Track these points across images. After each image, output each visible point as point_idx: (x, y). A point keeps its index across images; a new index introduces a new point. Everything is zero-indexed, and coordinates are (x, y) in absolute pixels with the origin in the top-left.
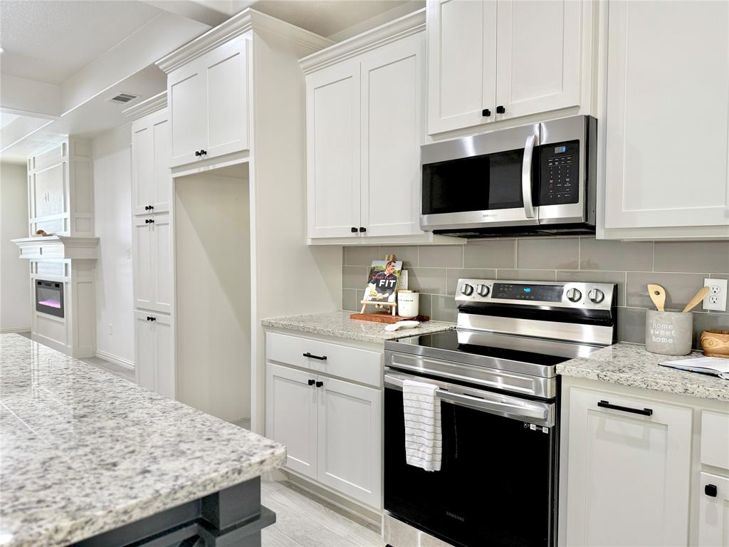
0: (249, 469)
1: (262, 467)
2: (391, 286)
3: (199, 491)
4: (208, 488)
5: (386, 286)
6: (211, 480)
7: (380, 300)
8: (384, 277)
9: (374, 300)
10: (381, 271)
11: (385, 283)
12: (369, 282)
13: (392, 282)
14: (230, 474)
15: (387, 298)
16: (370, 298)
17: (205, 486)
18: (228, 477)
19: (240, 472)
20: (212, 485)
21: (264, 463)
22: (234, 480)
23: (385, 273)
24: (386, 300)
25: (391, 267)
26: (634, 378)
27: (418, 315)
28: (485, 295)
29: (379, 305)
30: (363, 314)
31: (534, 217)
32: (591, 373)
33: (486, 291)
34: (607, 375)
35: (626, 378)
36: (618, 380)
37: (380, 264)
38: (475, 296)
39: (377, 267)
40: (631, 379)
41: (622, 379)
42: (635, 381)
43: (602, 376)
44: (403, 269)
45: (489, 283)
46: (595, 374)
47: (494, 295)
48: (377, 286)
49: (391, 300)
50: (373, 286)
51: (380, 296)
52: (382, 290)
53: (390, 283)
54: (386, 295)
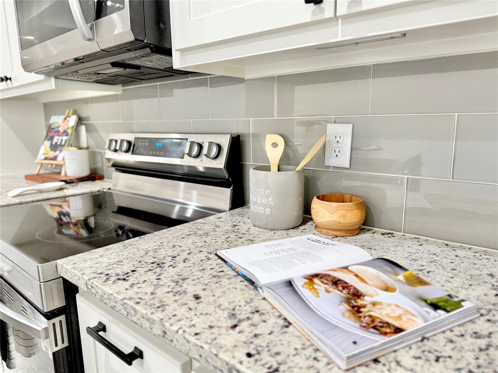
2: (63, 143)
5: (59, 143)
7: (51, 159)
8: (58, 133)
9: (46, 159)
10: (57, 127)
11: (58, 139)
12: (44, 140)
13: (65, 138)
15: (57, 156)
16: (43, 157)
23: (60, 129)
24: (55, 158)
25: (66, 123)
26: (115, 298)
27: (91, 174)
28: (127, 151)
29: (52, 165)
30: (37, 174)
31: (92, 38)
32: (81, 280)
33: (125, 145)
34: (94, 286)
35: (109, 296)
36: (102, 296)
37: (57, 120)
38: (120, 153)
39: (55, 123)
40: (112, 298)
41: (105, 296)
42: (116, 303)
43: (90, 287)
44: (82, 124)
45: (131, 137)
46: (84, 282)
47: (134, 151)
48: (51, 144)
49: (60, 158)
50: (47, 143)
51: (52, 154)
52: (55, 147)
53: (62, 140)
54: (58, 152)
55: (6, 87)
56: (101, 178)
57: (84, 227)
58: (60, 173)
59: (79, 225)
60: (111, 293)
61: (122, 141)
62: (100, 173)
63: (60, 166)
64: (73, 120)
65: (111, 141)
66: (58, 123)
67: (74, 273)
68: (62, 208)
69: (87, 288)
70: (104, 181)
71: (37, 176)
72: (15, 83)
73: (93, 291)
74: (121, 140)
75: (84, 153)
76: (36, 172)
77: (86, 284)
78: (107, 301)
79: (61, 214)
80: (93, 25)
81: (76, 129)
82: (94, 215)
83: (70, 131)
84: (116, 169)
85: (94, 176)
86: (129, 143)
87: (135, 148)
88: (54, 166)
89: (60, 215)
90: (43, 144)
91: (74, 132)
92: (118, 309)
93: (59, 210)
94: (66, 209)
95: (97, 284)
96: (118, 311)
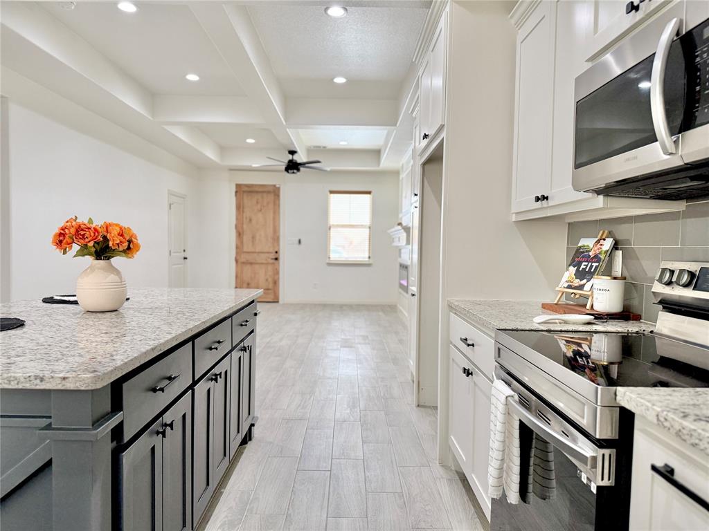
0: (51, 380)
1: (64, 382)
2: (592, 270)
3: (4, 383)
4: (12, 383)
5: (587, 270)
6: (16, 378)
7: (576, 288)
8: (588, 259)
9: (569, 287)
10: (587, 251)
11: (587, 266)
12: (570, 266)
13: (595, 264)
14: (32, 378)
15: (584, 285)
16: (566, 285)
17: (10, 381)
18: (30, 381)
19: (42, 380)
20: (16, 382)
21: (67, 380)
22: (37, 385)
23: (591, 254)
24: (581, 287)
25: (598, 246)
26: (699, 434)
27: (623, 311)
28: (686, 286)
29: (575, 294)
30: (556, 304)
31: (674, 152)
32: (651, 410)
33: (685, 278)
34: (668, 419)
35: (690, 431)
36: (680, 431)
37: (588, 242)
38: (675, 286)
39: (584, 246)
40: (695, 434)
41: (685, 432)
42: (701, 440)
43: (662, 419)
44: (617, 249)
45: (695, 267)
46: (654, 414)
47: (698, 285)
48: (578, 270)
49: (587, 288)
50: (573, 270)
51: (577, 282)
52: (581, 275)
53: (592, 266)
54: (585, 281)
55: (540, 207)
56: (637, 318)
57: (604, 377)
58: (585, 306)
59: (598, 372)
60: (695, 428)
61: (682, 271)
62: (636, 311)
63: (586, 297)
64: (608, 244)
65: (664, 270)
66: (588, 246)
67: (641, 402)
68: (582, 347)
69: (658, 420)
70: (641, 322)
71: (556, 306)
72: (551, 202)
73: (666, 424)
74: (680, 270)
75: (619, 283)
76: (555, 302)
77: (657, 416)
78: (686, 437)
79: (577, 353)
80: (679, 137)
81: (611, 255)
82: (620, 363)
83: (602, 257)
84: (664, 308)
85: (626, 315)
86: (692, 274)
87: (699, 282)
88: (577, 296)
89: (575, 355)
90: (567, 270)
91: (607, 258)
92: (702, 447)
93: (575, 347)
94: (585, 348)
95: (673, 416)
96: (702, 450)
